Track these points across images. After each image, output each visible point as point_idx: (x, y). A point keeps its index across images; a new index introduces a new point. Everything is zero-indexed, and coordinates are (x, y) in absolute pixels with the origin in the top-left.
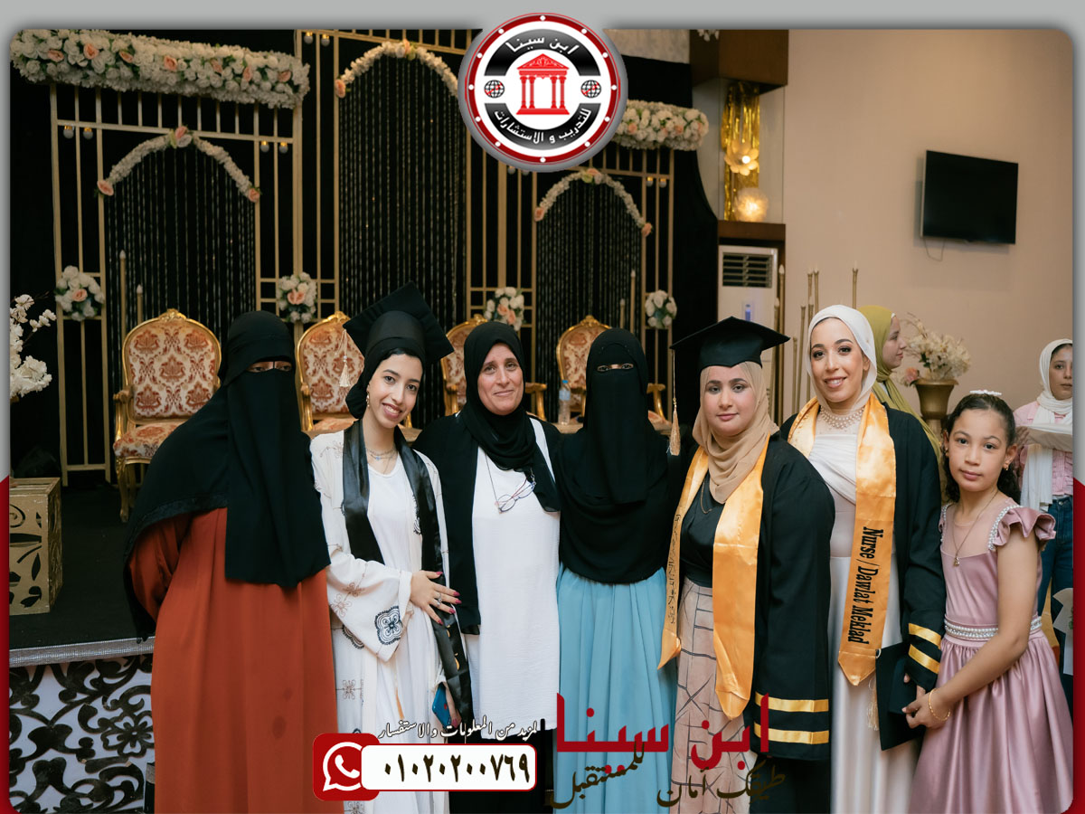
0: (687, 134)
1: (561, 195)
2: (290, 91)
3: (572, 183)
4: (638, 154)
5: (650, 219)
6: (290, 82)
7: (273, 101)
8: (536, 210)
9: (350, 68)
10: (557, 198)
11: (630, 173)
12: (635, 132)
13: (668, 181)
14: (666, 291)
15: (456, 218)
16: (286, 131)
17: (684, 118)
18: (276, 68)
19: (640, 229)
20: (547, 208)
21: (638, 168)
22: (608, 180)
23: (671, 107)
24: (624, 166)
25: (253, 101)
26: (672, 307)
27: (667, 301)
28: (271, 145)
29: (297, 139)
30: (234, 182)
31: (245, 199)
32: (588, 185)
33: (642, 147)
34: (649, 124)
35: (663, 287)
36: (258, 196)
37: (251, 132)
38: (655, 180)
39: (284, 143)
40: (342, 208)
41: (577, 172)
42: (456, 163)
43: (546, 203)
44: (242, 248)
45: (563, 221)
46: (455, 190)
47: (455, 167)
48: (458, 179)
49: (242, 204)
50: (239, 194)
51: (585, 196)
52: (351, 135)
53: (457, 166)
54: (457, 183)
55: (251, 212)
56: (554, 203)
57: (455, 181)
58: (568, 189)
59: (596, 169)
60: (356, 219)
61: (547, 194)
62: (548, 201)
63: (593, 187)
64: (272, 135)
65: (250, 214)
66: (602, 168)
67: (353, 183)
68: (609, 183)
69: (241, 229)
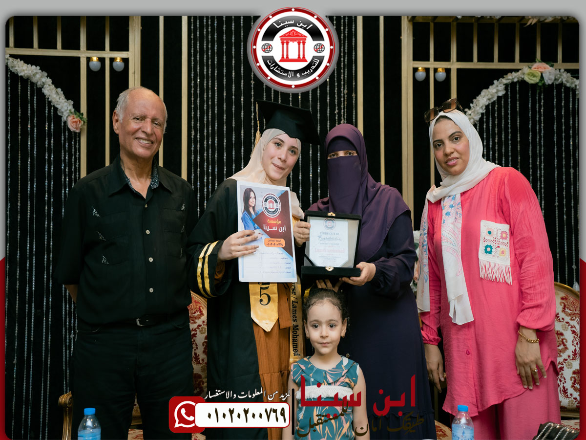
1: (493, 103)
3: (509, 87)
10: (487, 107)
16: (121, 44)
20: (472, 120)
22: (566, 79)
28: (102, 60)
29: (134, 53)
30: (56, 109)
32: (534, 86)
36: (82, 124)
37: (77, 47)
39: (119, 56)
40: (192, 137)
41: (517, 70)
42: (342, 71)
43: (470, 115)
44: (65, 191)
45: (497, 139)
46: (342, 106)
47: (342, 76)
48: (346, 91)
49: (67, 137)
50: (63, 124)
51: (530, 101)
52: (205, 44)
53: (344, 76)
54: (344, 97)
55: (77, 146)
56: (482, 114)
57: (342, 95)
58: (504, 95)
59: (547, 64)
60: (210, 150)
61: (472, 103)
62: (474, 112)
63: (542, 90)
64: (103, 49)
65: (75, 148)
66: (556, 61)
67: (207, 104)
68: (567, 81)
69: (65, 167)
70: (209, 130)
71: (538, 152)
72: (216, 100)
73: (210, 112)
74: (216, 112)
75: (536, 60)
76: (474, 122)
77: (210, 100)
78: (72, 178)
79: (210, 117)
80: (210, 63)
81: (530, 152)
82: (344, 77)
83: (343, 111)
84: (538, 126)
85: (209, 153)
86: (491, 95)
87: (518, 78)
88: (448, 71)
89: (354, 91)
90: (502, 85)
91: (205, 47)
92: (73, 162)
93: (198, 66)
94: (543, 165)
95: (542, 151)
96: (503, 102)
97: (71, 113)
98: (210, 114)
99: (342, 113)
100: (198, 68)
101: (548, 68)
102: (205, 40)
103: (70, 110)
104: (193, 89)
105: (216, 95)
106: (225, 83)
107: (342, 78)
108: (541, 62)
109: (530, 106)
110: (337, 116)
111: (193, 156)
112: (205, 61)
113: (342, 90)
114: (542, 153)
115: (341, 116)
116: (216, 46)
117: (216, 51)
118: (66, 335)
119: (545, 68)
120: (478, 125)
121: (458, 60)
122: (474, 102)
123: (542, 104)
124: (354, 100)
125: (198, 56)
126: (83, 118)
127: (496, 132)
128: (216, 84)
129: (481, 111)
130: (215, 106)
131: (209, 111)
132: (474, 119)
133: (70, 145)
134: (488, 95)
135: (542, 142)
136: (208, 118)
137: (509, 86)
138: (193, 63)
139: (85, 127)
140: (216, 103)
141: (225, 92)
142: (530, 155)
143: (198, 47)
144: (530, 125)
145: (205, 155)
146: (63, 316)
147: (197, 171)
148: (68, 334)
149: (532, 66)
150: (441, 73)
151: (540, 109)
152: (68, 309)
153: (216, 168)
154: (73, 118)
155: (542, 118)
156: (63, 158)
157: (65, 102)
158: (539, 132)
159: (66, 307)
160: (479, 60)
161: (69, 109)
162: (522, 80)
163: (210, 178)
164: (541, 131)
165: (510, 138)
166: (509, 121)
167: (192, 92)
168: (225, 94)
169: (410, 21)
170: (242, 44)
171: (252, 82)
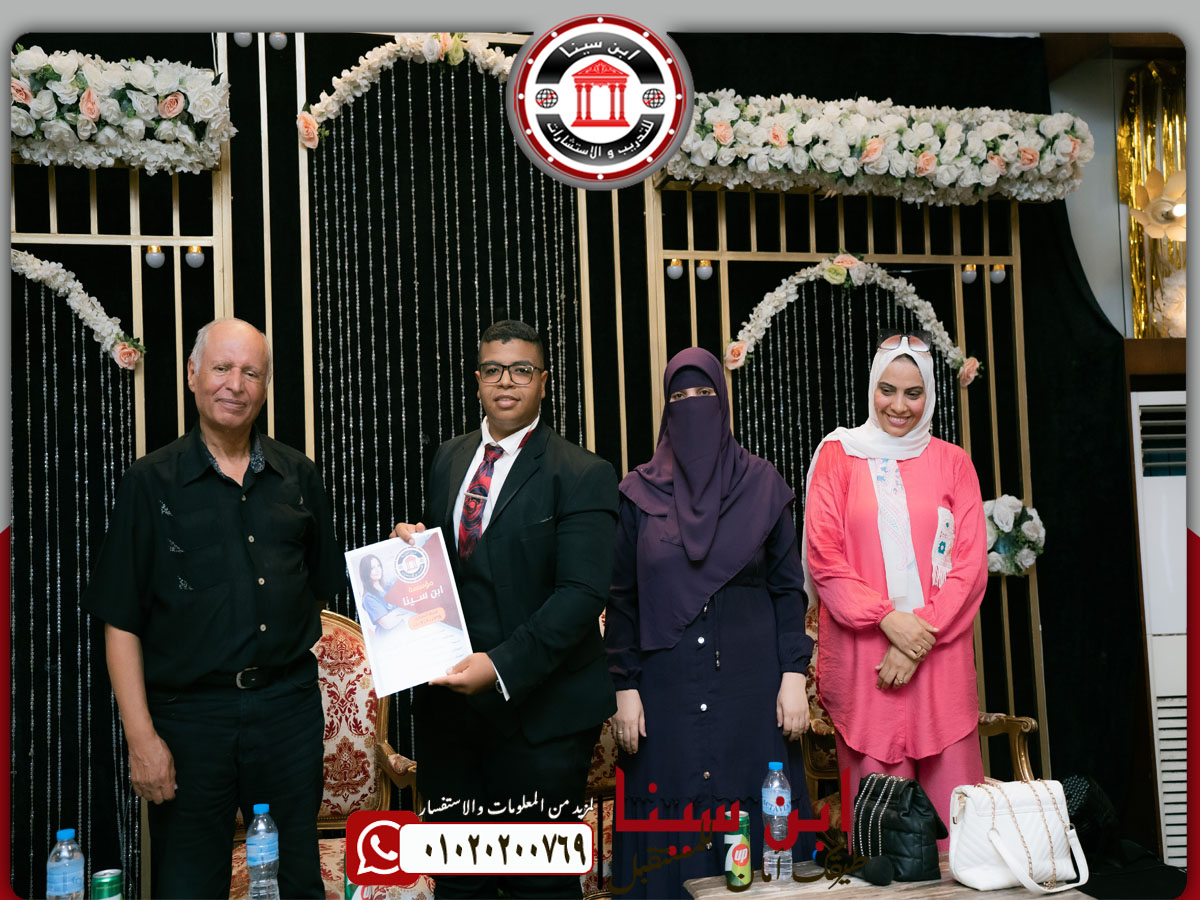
0: (1047, 165)
1: (782, 313)
2: (188, 136)
3: (805, 288)
4: (940, 217)
5: (975, 348)
6: (186, 118)
7: (153, 157)
8: (728, 346)
9: (331, 91)
10: (773, 319)
11: (927, 258)
12: (931, 169)
13: (1008, 269)
14: (1020, 496)
15: (562, 376)
16: (198, 223)
17: (1038, 132)
18: (152, 90)
19: (955, 372)
20: (753, 341)
21: (942, 246)
22: (880, 276)
23: (1006, 114)
24: (913, 246)
25: (110, 162)
26: (1035, 529)
27: (1021, 518)
28: (167, 251)
29: (221, 239)
30: (90, 332)
31: (114, 365)
32: (838, 288)
33: (950, 201)
34: (963, 151)
35: (1013, 488)
36: (138, 357)
37: (126, 231)
38: (980, 269)
39: (195, 243)
40: (321, 372)
41: (814, 264)
42: (557, 264)
43: (750, 331)
44: (109, 466)
45: (788, 366)
46: (558, 320)
47: (557, 272)
48: (563, 296)
49: (109, 377)
50: (102, 356)
51: (833, 310)
52: (337, 223)
53: (560, 271)
54: (561, 305)
55: (128, 392)
56: (767, 330)
57: (558, 301)
58: (796, 301)
59: (854, 256)
60: (351, 392)
61: (752, 313)
62: (755, 327)
63: (850, 293)
64: (170, 233)
65: (125, 395)
66: (866, 252)
67: (344, 319)
68: (882, 281)
69: (107, 427)
70: (347, 360)
71: (846, 385)
72: (358, 312)
73: (349, 332)
74: (358, 331)
75: (839, 250)
76: (757, 341)
77: (348, 312)
78: (120, 445)
79: (349, 339)
80: (346, 253)
81: (836, 386)
82: (560, 273)
83: (559, 326)
84: (845, 346)
85: (348, 397)
86: (779, 301)
87: (815, 276)
88: (715, 264)
89: (575, 296)
90: (793, 286)
91: (337, 227)
92: (122, 419)
93: (327, 257)
94: (853, 404)
95: (852, 384)
96: (795, 311)
97: (119, 339)
98: (349, 335)
99: (558, 330)
100: (328, 261)
101: (856, 262)
102: (337, 216)
103: (117, 334)
104: (320, 295)
105: (358, 304)
106: (371, 284)
107: (557, 275)
108: (846, 253)
109: (833, 316)
110: (551, 334)
111: (323, 402)
112: (338, 250)
113: (557, 293)
114: (853, 387)
115: (558, 335)
116: (356, 225)
117: (356, 233)
119: (852, 263)
120: (761, 346)
121: (730, 248)
122: (755, 312)
123: (850, 314)
124: (576, 309)
125: (327, 242)
126: (138, 346)
127: (787, 356)
128: (357, 285)
129: (765, 325)
130: (356, 321)
131: (347, 330)
132: (755, 337)
133: (116, 391)
134: (773, 301)
135: (852, 370)
136: (345, 341)
138: (319, 253)
139: (142, 360)
140: (358, 316)
141: (372, 299)
142: (836, 389)
143: (326, 227)
144: (835, 344)
145: (343, 400)
147: (330, 427)
149: (834, 258)
150: (705, 268)
151: (847, 321)
153: (361, 421)
154: (123, 347)
155: (851, 334)
156: (103, 413)
157: (106, 320)
160: (760, 249)
161: (115, 331)
162: (820, 279)
163: (352, 437)
164: (850, 354)
165: (806, 364)
166: (805, 339)
167: (319, 299)
168: (372, 302)
169: (656, 189)
170: (398, 222)
171: (416, 283)
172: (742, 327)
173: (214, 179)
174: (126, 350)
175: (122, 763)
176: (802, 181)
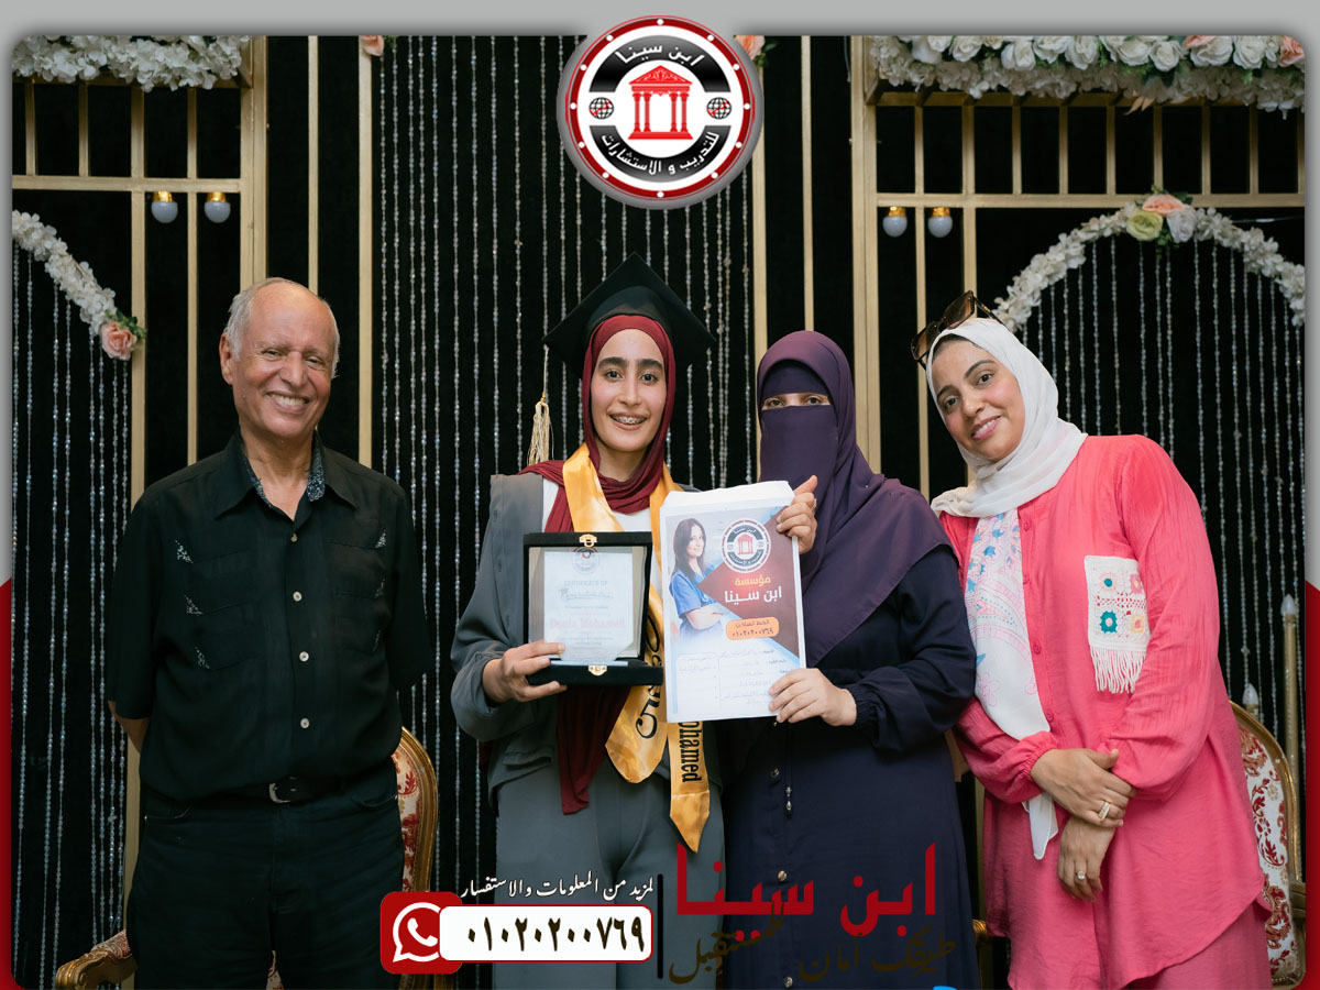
1: (1059, 285)
3: (1097, 247)
7: (146, 66)
10: (1045, 293)
15: (724, 377)
16: (222, 162)
22: (1221, 229)
28: (180, 199)
29: (252, 181)
30: (76, 309)
31: (107, 357)
32: (1150, 245)
37: (125, 172)
39: (218, 188)
40: (384, 367)
41: (1110, 212)
42: (719, 216)
43: (1007, 311)
44: (97, 491)
45: (1068, 363)
46: (720, 295)
47: (720, 226)
48: (728, 262)
49: (101, 370)
50: (92, 342)
51: (1142, 280)
52: (412, 161)
54: (724, 275)
55: (125, 391)
56: (1034, 310)
57: (720, 269)
58: (1083, 266)
59: (1176, 197)
60: (424, 396)
61: (1012, 284)
62: (1015, 304)
63: (1168, 254)
64: (183, 174)
65: (120, 395)
66: (1198, 190)
67: (418, 293)
68: (1223, 235)
69: (97, 438)
70: (421, 351)
71: (1160, 392)
72: (436, 284)
73: (424, 312)
74: (436, 310)
75: (1153, 189)
76: (1015, 326)
77: (423, 285)
78: (113, 463)
79: (423, 322)
80: (422, 202)
81: (1144, 394)
82: (723, 229)
83: (721, 305)
84: (1159, 335)
85: (421, 403)
86: (1054, 266)
87: (1112, 229)
88: (956, 214)
89: (746, 260)
90: (1077, 244)
91: (411, 166)
92: (115, 428)
93: (396, 208)
94: (1172, 421)
96: (1080, 282)
97: (111, 317)
98: (423, 316)
99: (720, 311)
100: (397, 214)
101: (1179, 207)
102: (411, 150)
103: (107, 311)
104: (385, 260)
105: (437, 274)
106: (456, 245)
107: (719, 232)
108: (1164, 193)
109: (1141, 290)
110: (708, 316)
111: (385, 409)
112: (412, 197)
113: (719, 258)
114: (1170, 395)
115: (718, 317)
116: (436, 163)
117: (436, 175)
118: (98, 816)
119: (1172, 207)
120: (1026, 333)
121: (979, 189)
122: (1016, 283)
123: (1168, 285)
124: (746, 280)
125: (396, 187)
126: (137, 328)
127: (1067, 348)
128: (436, 247)
129: (1032, 303)
130: (434, 298)
131: (421, 309)
132: (1014, 320)
133: (108, 388)
134: (1045, 267)
135: (1170, 370)
136: (418, 325)
137: (1095, 246)
138: (384, 202)
139: (143, 348)
140: (436, 290)
141: (456, 266)
142: (1144, 399)
143: (396, 167)
144: (1143, 331)
145: (413, 406)
146: (93, 774)
147: (394, 443)
148: (102, 813)
149: (1144, 200)
150: (941, 219)
151: (1164, 296)
152: (102, 756)
153: (437, 436)
154: (112, 328)
155: (1169, 316)
156: (92, 418)
157: (97, 292)
158: (1162, 348)
159: (98, 754)
160: (1026, 189)
161: (105, 308)
162: (1121, 233)
163: (425, 457)
164: (1167, 345)
165: (1096, 361)
166: (1096, 324)
167: (384, 266)
168: (456, 271)
169: (869, 104)
170: (495, 158)
171: (518, 243)
172: (996, 306)
173: (244, 101)
174: (116, 333)
175: (102, 898)
176: (1089, 83)
